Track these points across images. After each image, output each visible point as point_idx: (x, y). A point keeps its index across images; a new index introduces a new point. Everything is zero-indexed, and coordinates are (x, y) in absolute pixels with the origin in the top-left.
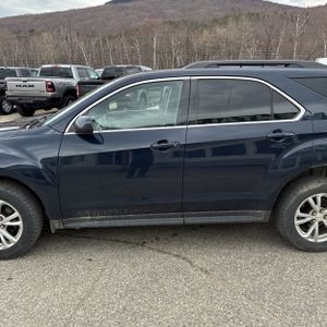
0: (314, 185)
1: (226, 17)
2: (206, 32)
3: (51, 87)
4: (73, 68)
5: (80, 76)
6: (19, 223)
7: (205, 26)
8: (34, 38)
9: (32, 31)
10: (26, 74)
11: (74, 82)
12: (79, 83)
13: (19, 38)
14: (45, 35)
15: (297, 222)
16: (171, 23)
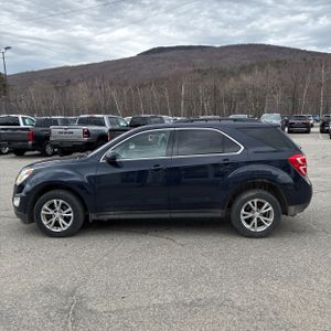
0: (251, 194)
1: (253, 65)
2: (232, 80)
3: (87, 133)
4: (106, 117)
5: (111, 123)
6: (71, 215)
7: (233, 74)
8: (71, 88)
9: (68, 82)
10: (66, 122)
11: (106, 129)
12: (110, 130)
13: (57, 88)
14: (80, 85)
15: (242, 218)
16: (199, 71)
